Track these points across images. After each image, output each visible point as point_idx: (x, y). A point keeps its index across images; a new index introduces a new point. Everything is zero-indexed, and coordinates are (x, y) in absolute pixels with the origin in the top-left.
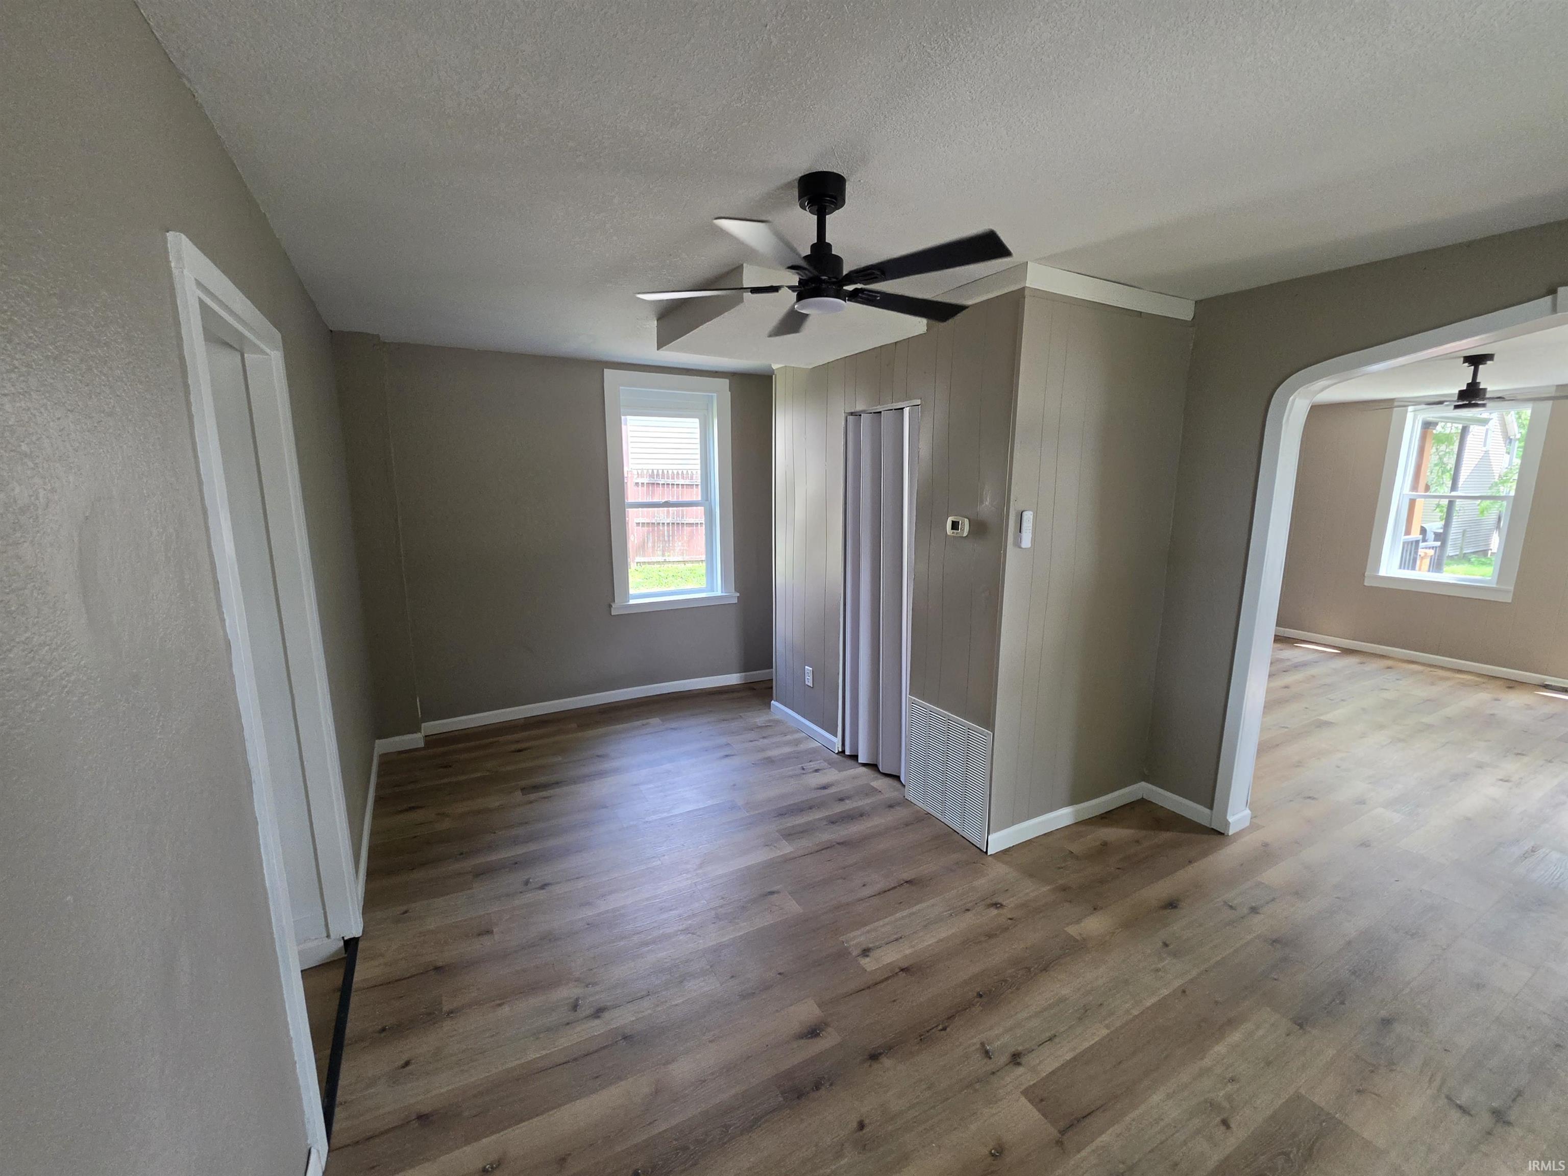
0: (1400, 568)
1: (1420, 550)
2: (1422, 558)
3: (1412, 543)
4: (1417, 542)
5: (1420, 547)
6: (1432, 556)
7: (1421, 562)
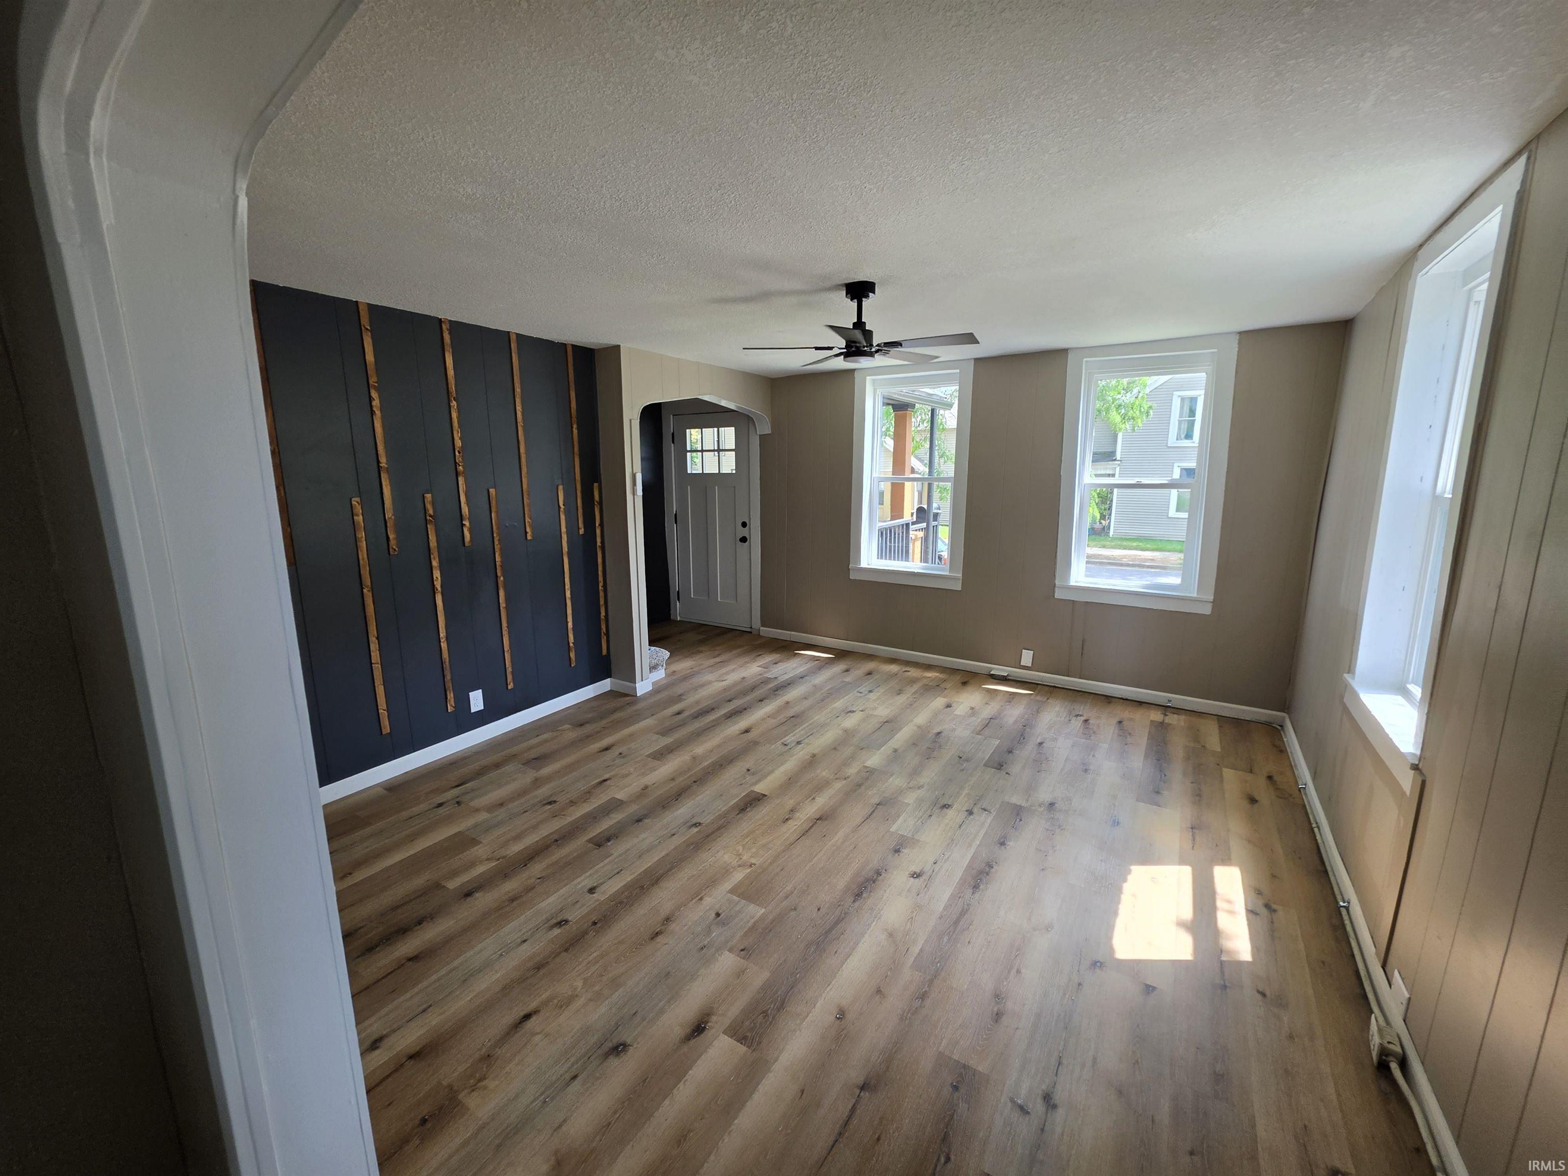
0: (878, 558)
1: (911, 532)
2: (915, 540)
3: (903, 528)
4: (907, 525)
5: (910, 529)
6: (922, 538)
7: (914, 544)
